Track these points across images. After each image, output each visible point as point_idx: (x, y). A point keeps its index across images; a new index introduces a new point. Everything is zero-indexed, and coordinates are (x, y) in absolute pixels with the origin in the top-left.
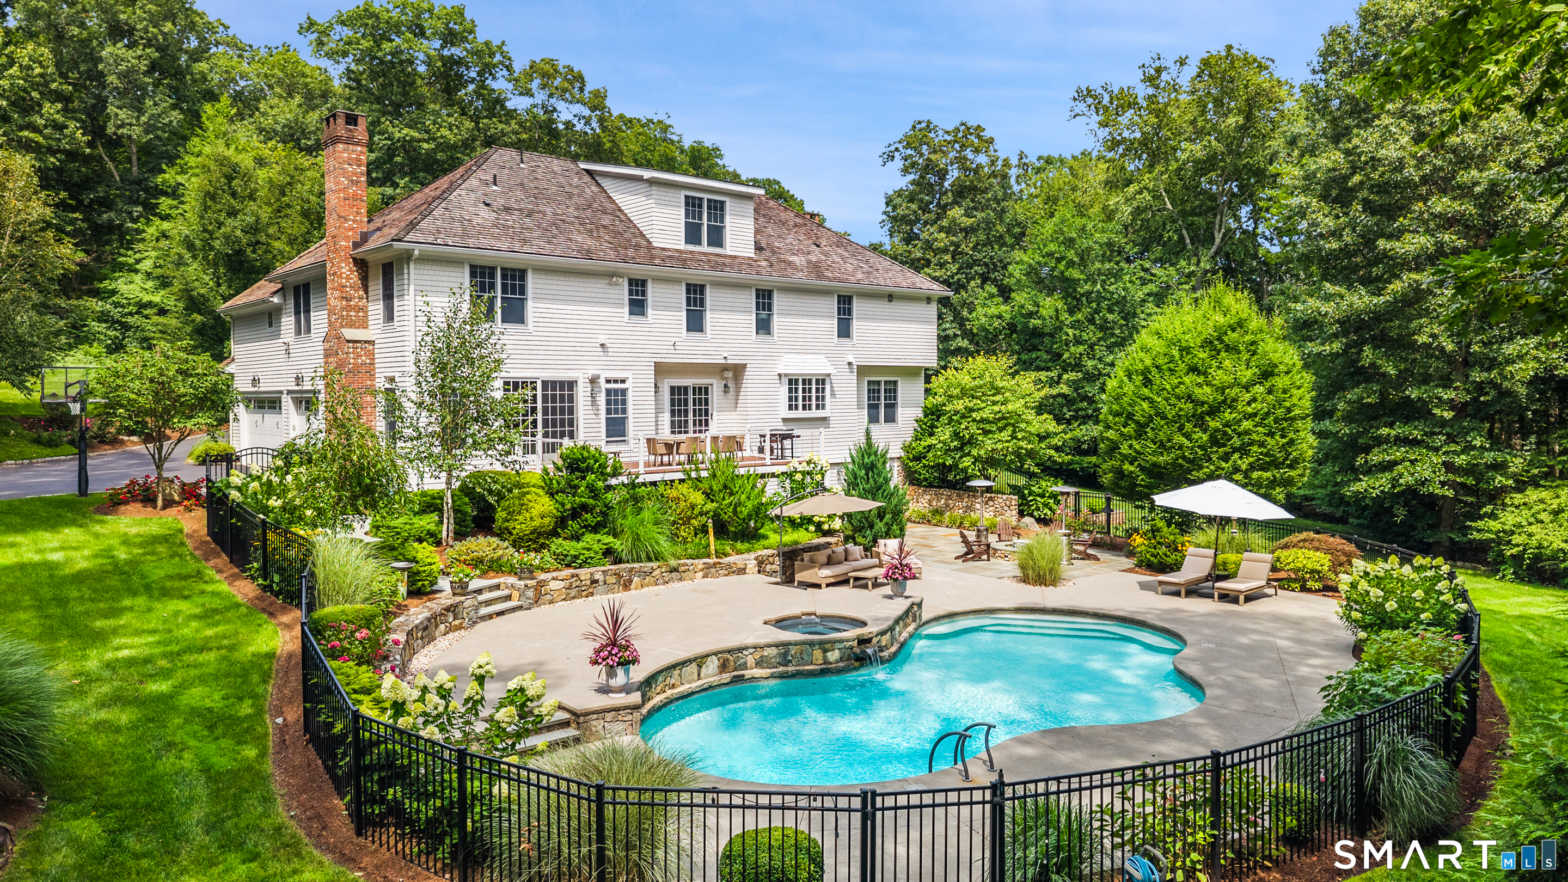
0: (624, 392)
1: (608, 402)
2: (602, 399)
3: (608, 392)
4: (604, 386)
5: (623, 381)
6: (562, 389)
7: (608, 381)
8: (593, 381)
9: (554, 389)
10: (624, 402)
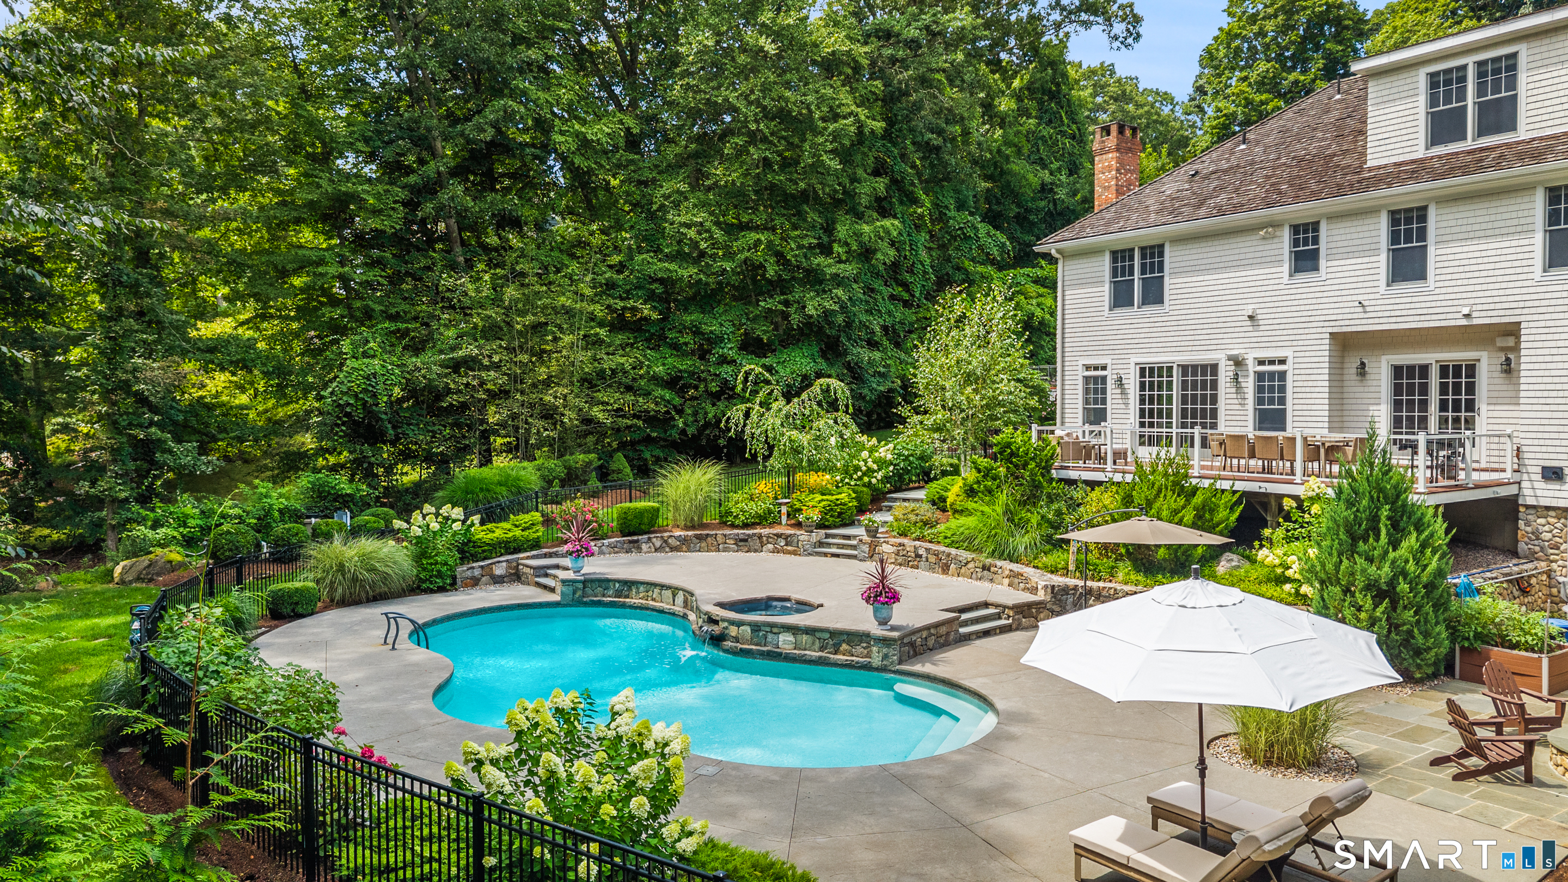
0: (1282, 375)
1: (1260, 389)
2: (1249, 385)
3: (1260, 376)
4: (1252, 367)
5: (1282, 362)
6: (1204, 374)
7: (1261, 363)
8: (1238, 362)
9: (1195, 374)
10: (1282, 389)
